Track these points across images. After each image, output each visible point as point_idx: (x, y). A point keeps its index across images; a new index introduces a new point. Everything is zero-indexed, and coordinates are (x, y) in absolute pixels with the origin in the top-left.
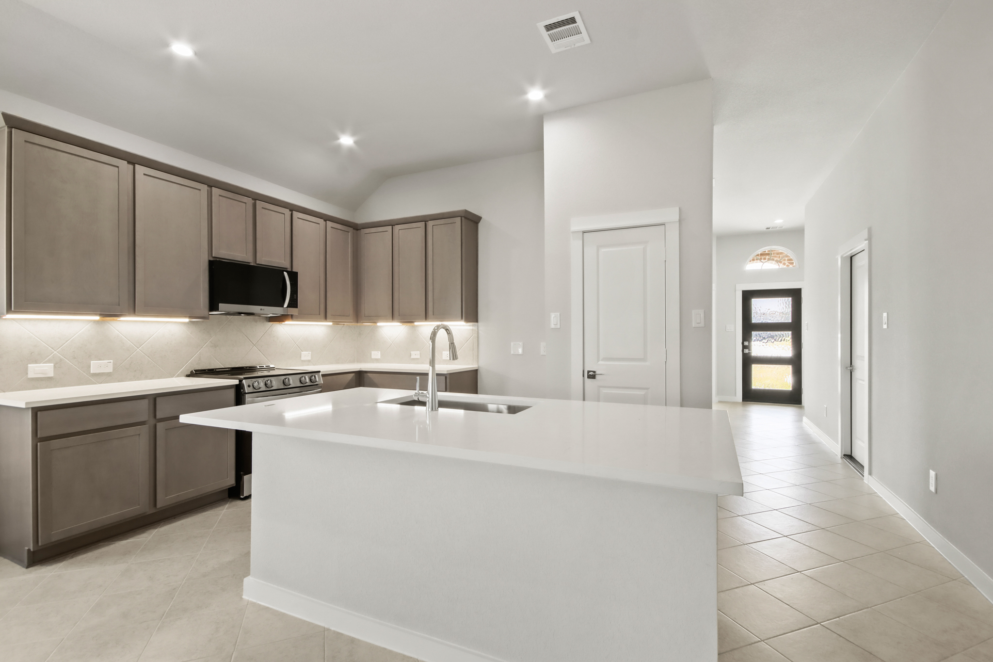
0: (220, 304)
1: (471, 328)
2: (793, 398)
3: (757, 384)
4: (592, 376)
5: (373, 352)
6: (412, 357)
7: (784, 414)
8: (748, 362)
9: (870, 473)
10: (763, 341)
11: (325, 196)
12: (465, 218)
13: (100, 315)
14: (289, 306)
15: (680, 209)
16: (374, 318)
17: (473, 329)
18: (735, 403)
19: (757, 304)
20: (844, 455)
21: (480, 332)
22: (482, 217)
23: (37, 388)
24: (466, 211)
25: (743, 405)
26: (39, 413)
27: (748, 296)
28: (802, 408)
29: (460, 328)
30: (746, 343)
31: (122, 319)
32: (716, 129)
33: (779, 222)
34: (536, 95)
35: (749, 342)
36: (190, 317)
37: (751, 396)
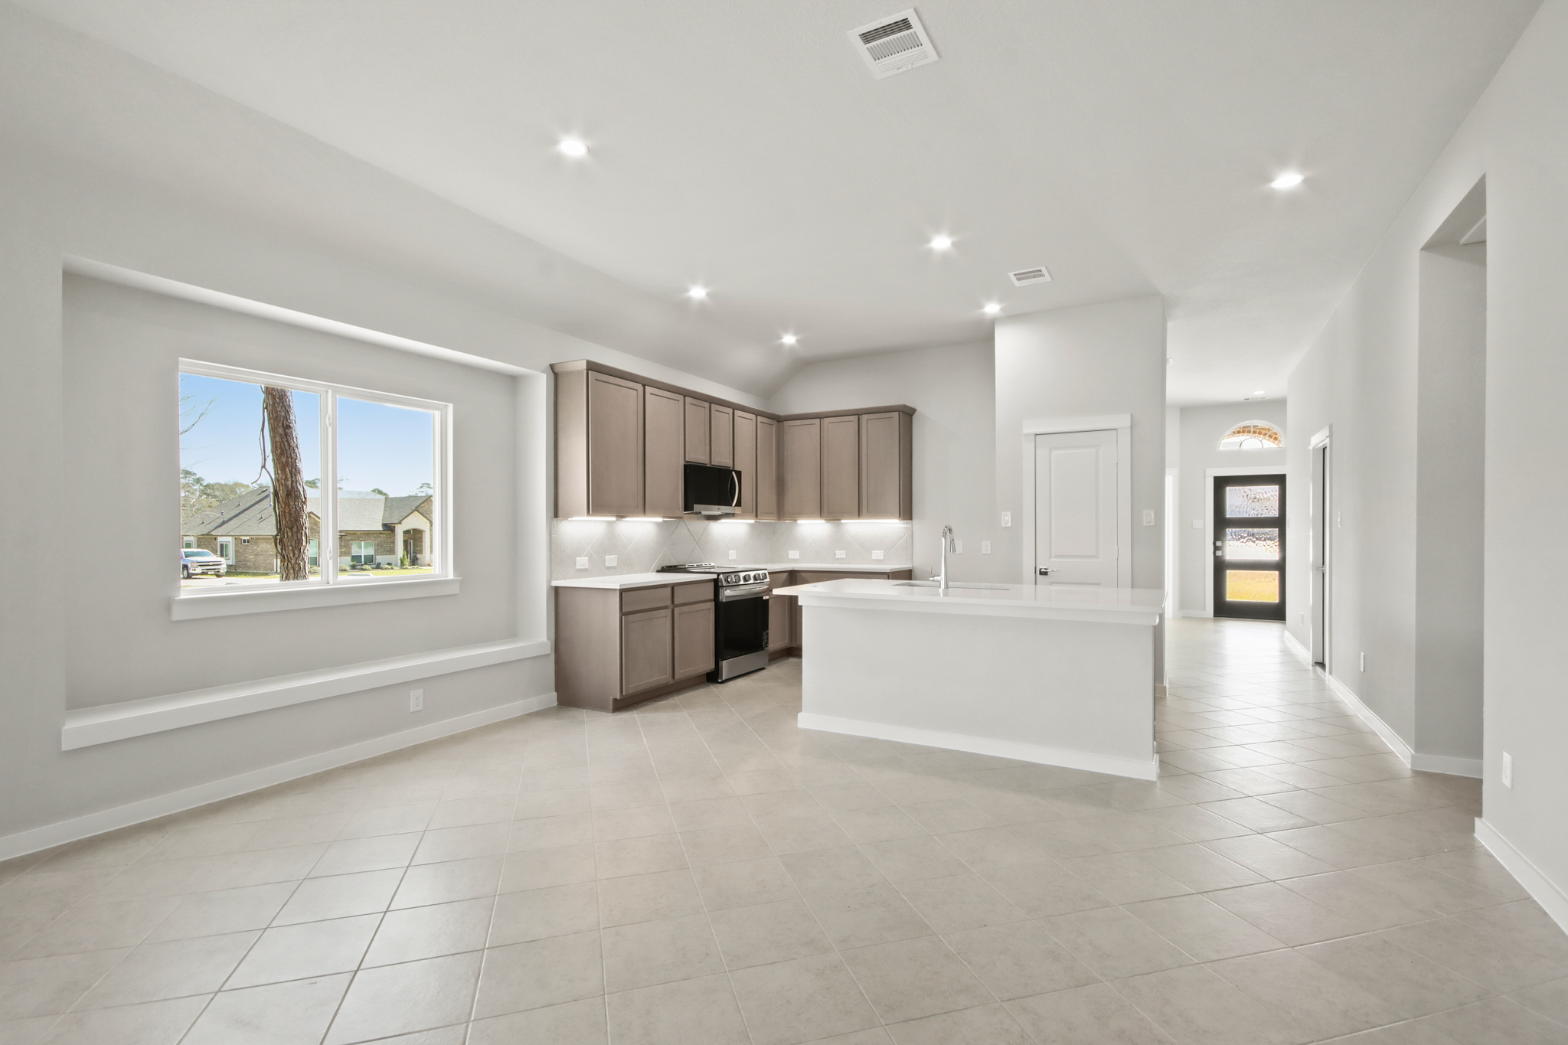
0: (695, 505)
1: (905, 526)
2: (1275, 613)
3: (1232, 596)
4: (1044, 573)
5: (790, 552)
6: (837, 557)
7: (1264, 632)
8: (1220, 568)
9: (1331, 673)
10: (1242, 540)
11: (746, 387)
12: (903, 412)
13: (617, 516)
14: (735, 506)
15: (1131, 416)
16: (795, 515)
17: (906, 528)
18: (1204, 620)
19: (1232, 494)
20: (1316, 663)
21: (914, 530)
22: (918, 409)
23: (580, 577)
24: (905, 406)
25: (1215, 621)
26: (623, 593)
27: (1221, 484)
28: (1285, 623)
29: (891, 526)
30: (1219, 544)
31: (627, 519)
32: (1170, 324)
33: (1259, 393)
34: (992, 309)
35: (1223, 542)
36: (664, 517)
37: (1224, 609)
